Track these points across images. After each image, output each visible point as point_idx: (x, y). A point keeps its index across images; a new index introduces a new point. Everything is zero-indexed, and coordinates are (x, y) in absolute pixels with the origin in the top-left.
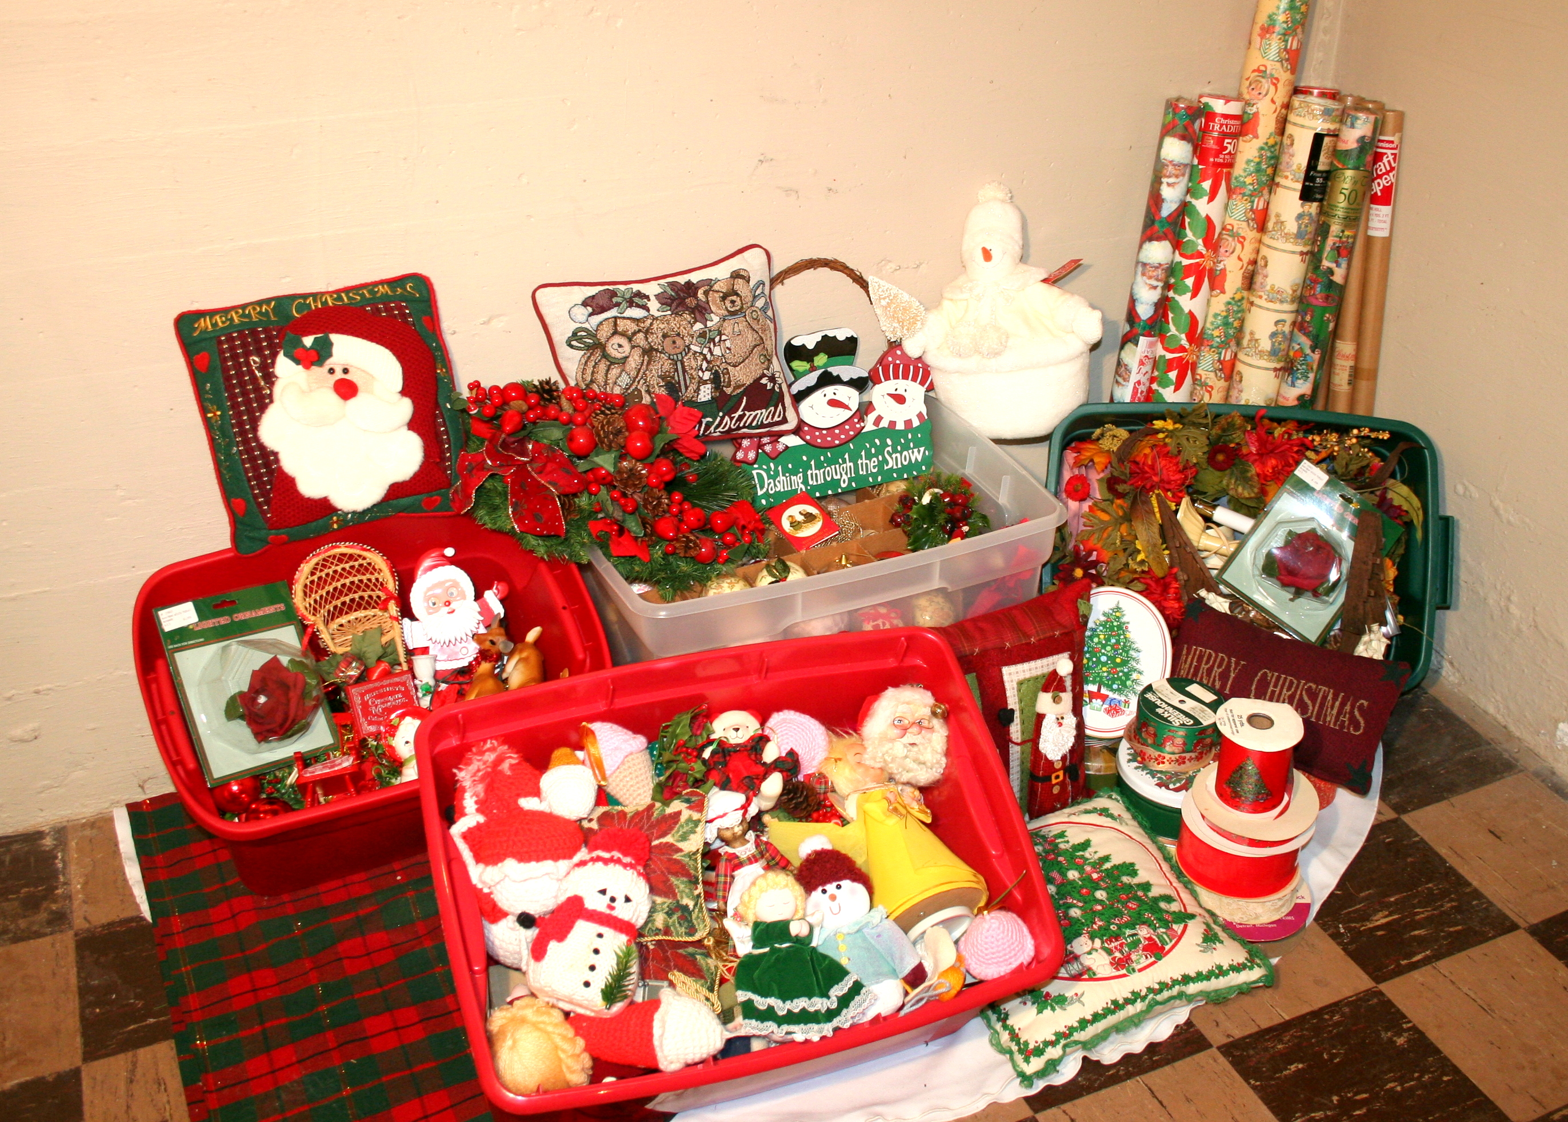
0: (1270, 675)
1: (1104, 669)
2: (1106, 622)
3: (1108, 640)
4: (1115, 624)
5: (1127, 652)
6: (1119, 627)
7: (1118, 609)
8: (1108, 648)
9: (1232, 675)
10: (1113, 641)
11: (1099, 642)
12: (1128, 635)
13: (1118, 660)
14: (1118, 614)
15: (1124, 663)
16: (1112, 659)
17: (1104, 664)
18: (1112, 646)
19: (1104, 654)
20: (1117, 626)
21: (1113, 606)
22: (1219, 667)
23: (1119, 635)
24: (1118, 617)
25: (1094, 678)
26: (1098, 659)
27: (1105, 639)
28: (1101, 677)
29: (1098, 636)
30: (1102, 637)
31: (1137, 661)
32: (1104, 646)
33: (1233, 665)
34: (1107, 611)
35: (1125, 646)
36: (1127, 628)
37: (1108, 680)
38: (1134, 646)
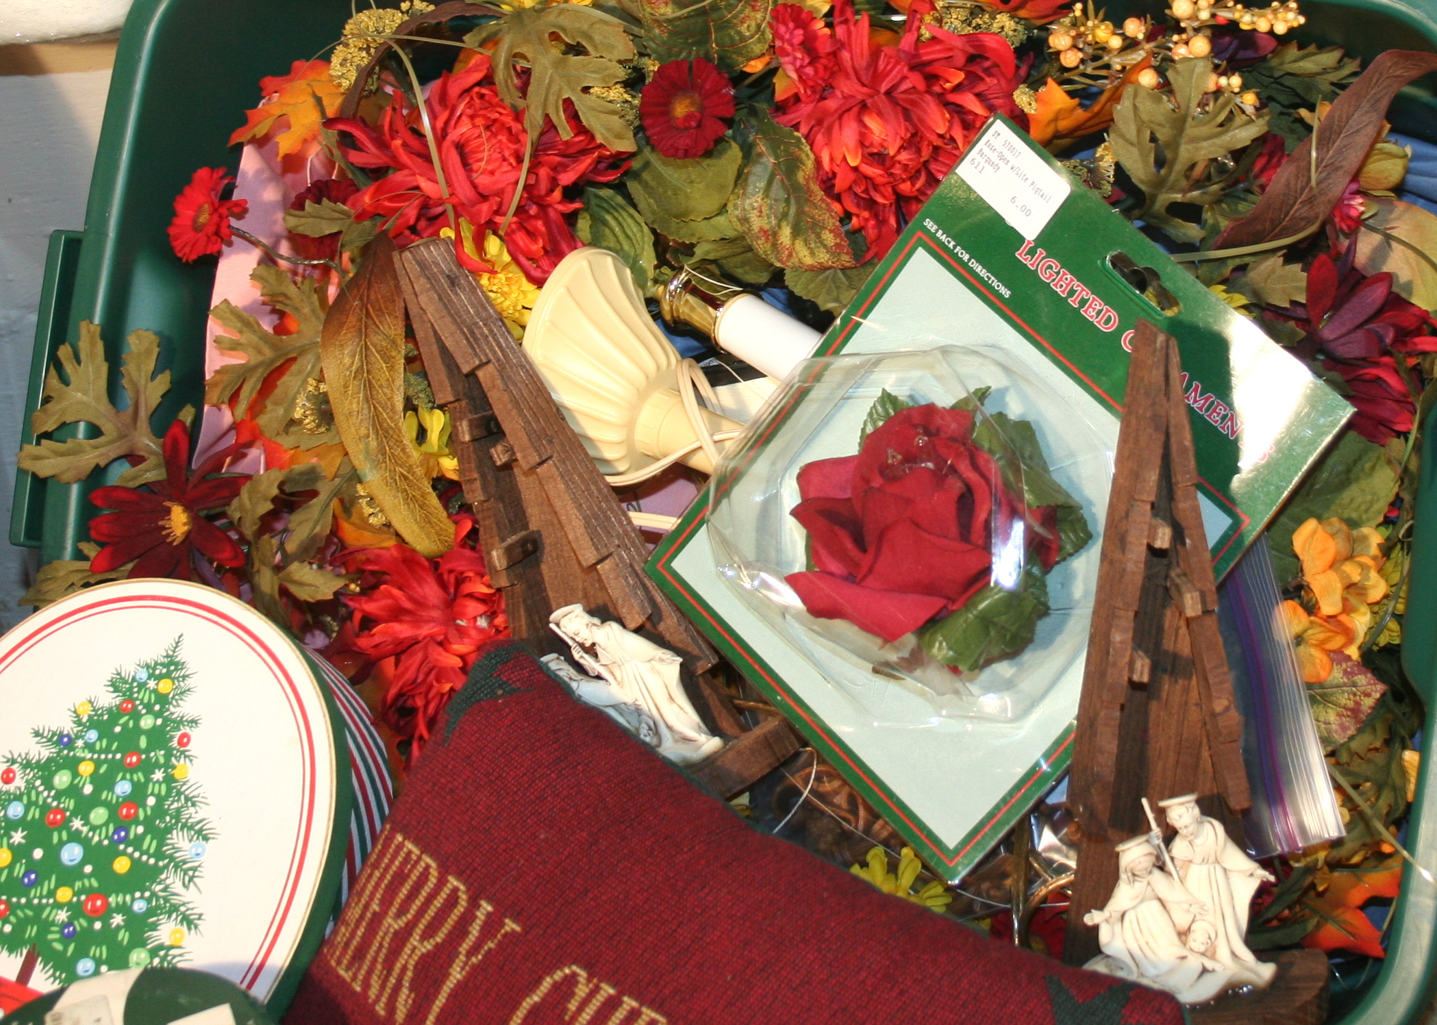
0: (582, 991)
1: (64, 894)
2: (115, 714)
3: (103, 782)
4: (147, 722)
5: (161, 836)
6: (158, 737)
7: (171, 667)
8: (99, 815)
9: (456, 974)
10: (123, 788)
11: (73, 790)
12: (182, 769)
13: (121, 865)
14: (165, 686)
15: (141, 876)
16: (99, 856)
17: (69, 876)
18: (113, 809)
19: (75, 837)
20: (150, 733)
21: (156, 652)
22: (428, 934)
23: (148, 767)
24: (163, 699)
25: (20, 927)
26: (53, 853)
27: (94, 777)
28: (46, 926)
29: (72, 765)
30: (86, 769)
31: (190, 874)
32: (85, 806)
33: (475, 930)
34: (130, 668)
35: (159, 810)
36: (184, 740)
37: (67, 938)
38: (193, 814)
